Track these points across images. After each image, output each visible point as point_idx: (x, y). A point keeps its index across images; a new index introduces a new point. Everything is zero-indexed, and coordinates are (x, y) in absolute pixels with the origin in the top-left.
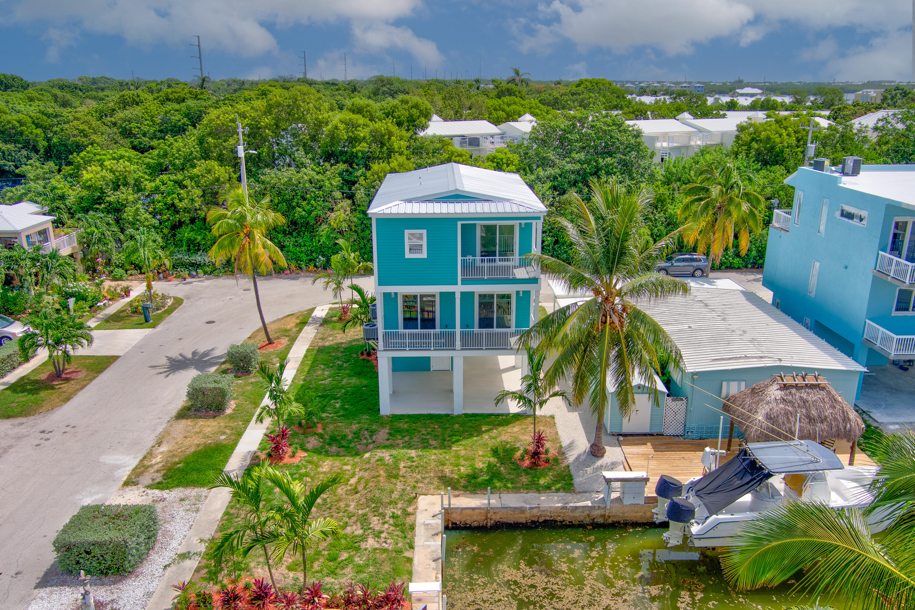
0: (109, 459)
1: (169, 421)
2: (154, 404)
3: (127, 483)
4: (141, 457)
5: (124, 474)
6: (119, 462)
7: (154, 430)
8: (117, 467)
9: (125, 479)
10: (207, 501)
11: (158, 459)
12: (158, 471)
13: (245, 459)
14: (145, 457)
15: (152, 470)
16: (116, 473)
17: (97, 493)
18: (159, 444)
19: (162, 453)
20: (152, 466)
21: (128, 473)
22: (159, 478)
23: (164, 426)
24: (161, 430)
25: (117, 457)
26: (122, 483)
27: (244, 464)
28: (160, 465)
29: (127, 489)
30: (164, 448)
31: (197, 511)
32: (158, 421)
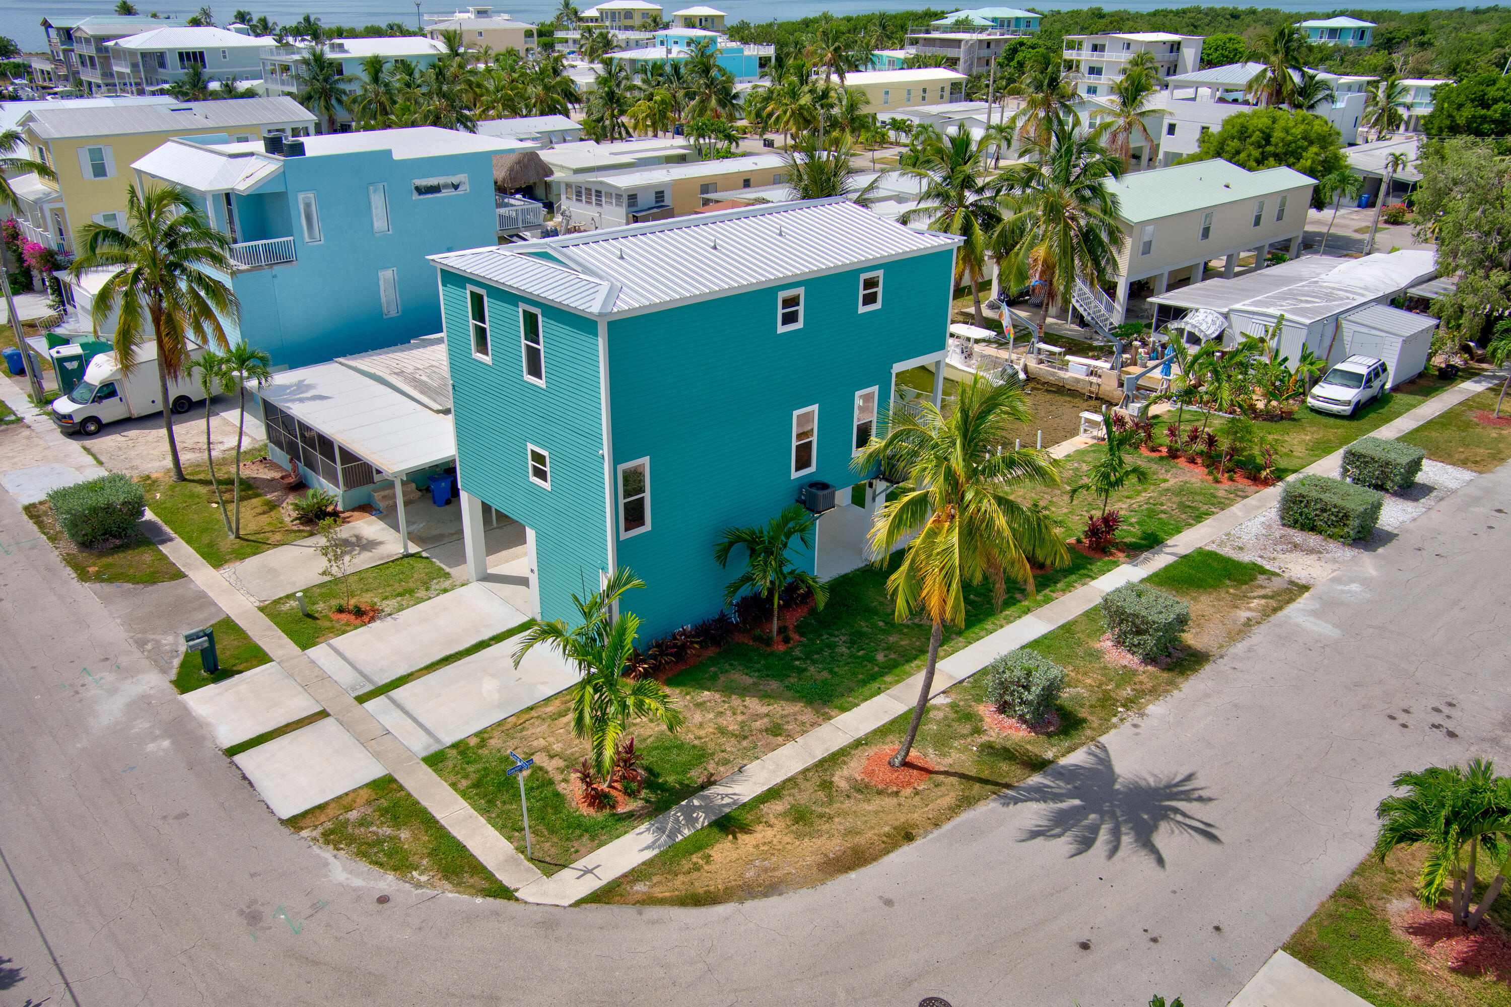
0: (1325, 629)
1: (1222, 657)
2: (1236, 706)
3: (1305, 588)
4: (1280, 614)
5: (1304, 601)
6: (1312, 619)
7: (1250, 650)
8: (1314, 613)
9: (1306, 595)
10: (1213, 538)
11: (1255, 603)
12: (1261, 587)
13: (1147, 559)
14: (1275, 610)
15: (1267, 591)
16: (1318, 606)
17: (1343, 592)
18: (1248, 623)
19: (1250, 609)
20: (1264, 597)
21: (1300, 600)
22: (1261, 579)
23: (1232, 650)
24: (1239, 645)
25: (1315, 628)
26: (1311, 591)
27: (1150, 556)
28: (1255, 594)
29: (1304, 582)
30: (1243, 615)
31: (1228, 534)
32: (1239, 665)
